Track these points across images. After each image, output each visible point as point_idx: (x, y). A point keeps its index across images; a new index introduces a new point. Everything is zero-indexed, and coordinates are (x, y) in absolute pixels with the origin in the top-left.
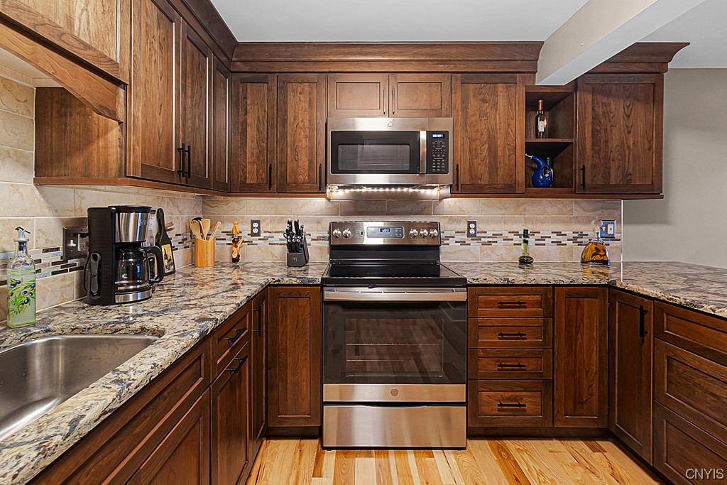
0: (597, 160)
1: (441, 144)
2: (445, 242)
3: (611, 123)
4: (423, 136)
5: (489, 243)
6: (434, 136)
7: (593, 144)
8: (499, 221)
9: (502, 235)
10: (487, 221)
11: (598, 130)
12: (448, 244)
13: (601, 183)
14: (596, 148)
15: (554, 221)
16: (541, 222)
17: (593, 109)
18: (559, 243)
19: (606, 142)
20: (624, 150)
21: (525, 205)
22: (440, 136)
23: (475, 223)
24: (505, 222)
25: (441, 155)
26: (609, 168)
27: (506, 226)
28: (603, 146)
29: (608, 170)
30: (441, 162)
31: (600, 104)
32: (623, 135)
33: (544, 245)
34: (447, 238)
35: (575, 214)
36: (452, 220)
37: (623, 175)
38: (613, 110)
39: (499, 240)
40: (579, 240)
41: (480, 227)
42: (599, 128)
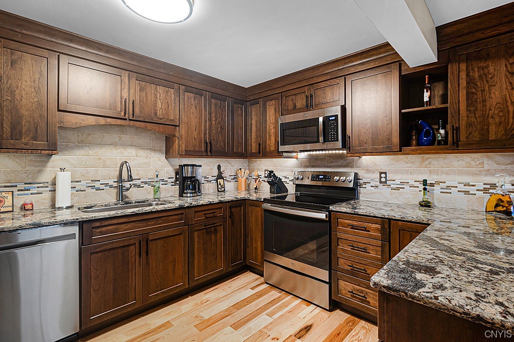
0: (473, 119)
1: (334, 123)
2: (364, 186)
3: (490, 83)
4: (321, 119)
5: (398, 189)
6: (331, 119)
7: (468, 105)
8: (407, 172)
9: (408, 183)
10: (396, 172)
11: (473, 93)
12: (366, 188)
13: (477, 139)
14: (472, 109)
15: (460, 173)
16: (446, 174)
17: (468, 75)
18: (467, 193)
19: (484, 101)
20: (507, 107)
21: (430, 160)
22: (333, 118)
23: (385, 173)
24: (411, 173)
25: (334, 130)
26: (488, 125)
27: (412, 176)
28: (479, 106)
29: (486, 127)
30: (334, 134)
31: (476, 69)
32: (505, 92)
33: (451, 193)
34: (365, 183)
35: (486, 167)
36: (368, 171)
37: (506, 130)
38: (492, 71)
39: (407, 187)
40: (491, 191)
41: (389, 177)
42: (474, 91)
